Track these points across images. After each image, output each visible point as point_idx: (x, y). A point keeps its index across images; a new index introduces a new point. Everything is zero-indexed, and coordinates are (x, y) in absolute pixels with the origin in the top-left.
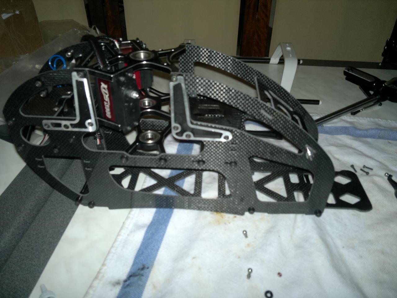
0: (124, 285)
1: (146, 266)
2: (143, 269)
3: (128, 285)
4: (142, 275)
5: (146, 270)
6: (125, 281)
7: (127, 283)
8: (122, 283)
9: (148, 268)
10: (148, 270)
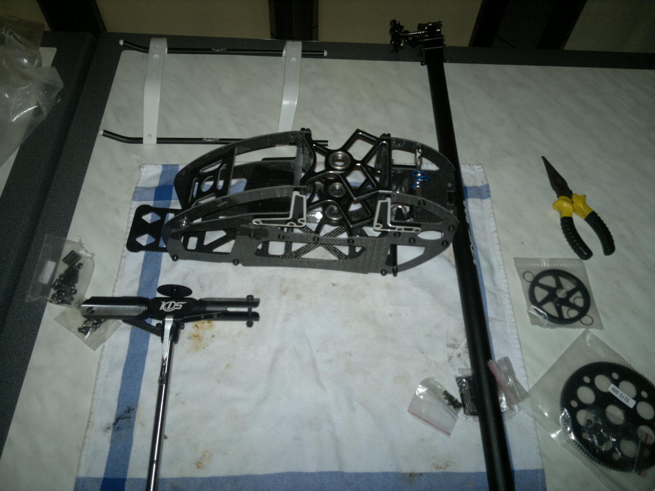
0: (114, 427)
1: (131, 408)
2: (129, 411)
3: (118, 428)
4: (130, 417)
5: (131, 412)
6: (115, 424)
7: (117, 426)
8: (112, 426)
9: (133, 409)
10: (134, 411)
